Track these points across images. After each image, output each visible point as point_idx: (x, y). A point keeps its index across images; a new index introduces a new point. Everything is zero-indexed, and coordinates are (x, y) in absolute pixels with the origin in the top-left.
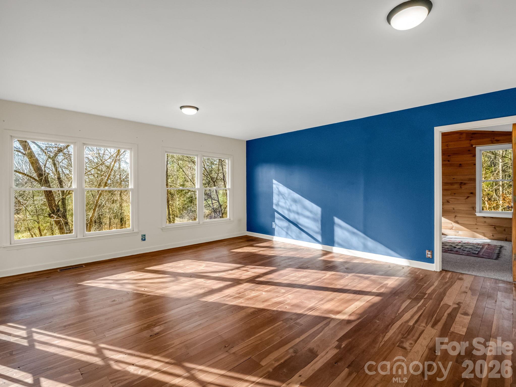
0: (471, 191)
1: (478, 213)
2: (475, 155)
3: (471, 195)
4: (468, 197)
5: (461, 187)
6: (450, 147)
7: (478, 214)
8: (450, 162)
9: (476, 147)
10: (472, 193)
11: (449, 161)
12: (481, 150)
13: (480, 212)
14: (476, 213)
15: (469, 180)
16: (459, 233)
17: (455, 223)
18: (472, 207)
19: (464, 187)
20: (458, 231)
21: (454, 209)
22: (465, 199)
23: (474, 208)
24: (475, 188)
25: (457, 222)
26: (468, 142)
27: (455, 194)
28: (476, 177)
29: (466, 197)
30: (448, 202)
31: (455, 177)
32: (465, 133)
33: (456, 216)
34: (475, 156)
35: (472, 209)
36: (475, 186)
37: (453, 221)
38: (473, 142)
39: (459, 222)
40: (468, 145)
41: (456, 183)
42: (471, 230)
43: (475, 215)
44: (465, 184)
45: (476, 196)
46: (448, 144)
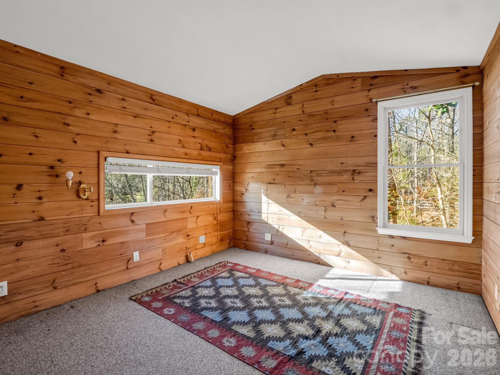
0: (369, 187)
1: (380, 227)
2: (377, 119)
3: (370, 194)
4: (365, 197)
5: (353, 179)
6: (336, 106)
7: (381, 231)
8: (336, 133)
9: (378, 103)
10: (371, 190)
11: (334, 131)
12: (385, 108)
13: (384, 226)
14: (377, 228)
15: (365, 166)
16: (350, 264)
17: (345, 245)
18: (371, 217)
19: (358, 178)
20: (349, 259)
21: (342, 219)
22: (360, 201)
23: (374, 218)
24: (375, 181)
25: (348, 244)
26: (365, 93)
27: (344, 191)
28: (377, 161)
29: (361, 198)
30: (333, 206)
31: (344, 160)
32: (358, 77)
33: (345, 232)
34: (375, 120)
35: (372, 221)
36: (376, 176)
37: (341, 242)
38: (373, 93)
39: (351, 243)
40: (366, 100)
41: (347, 171)
42: (369, 259)
43: (376, 231)
44: (359, 173)
45: (378, 197)
46: (333, 101)
